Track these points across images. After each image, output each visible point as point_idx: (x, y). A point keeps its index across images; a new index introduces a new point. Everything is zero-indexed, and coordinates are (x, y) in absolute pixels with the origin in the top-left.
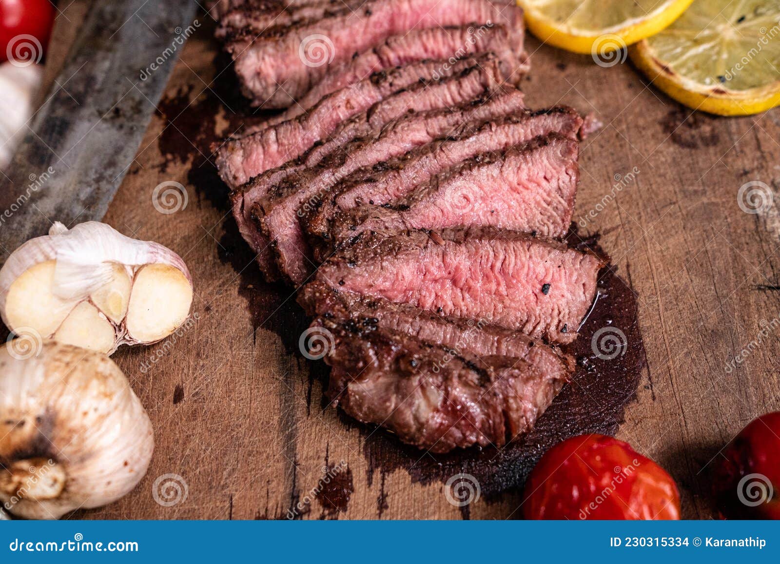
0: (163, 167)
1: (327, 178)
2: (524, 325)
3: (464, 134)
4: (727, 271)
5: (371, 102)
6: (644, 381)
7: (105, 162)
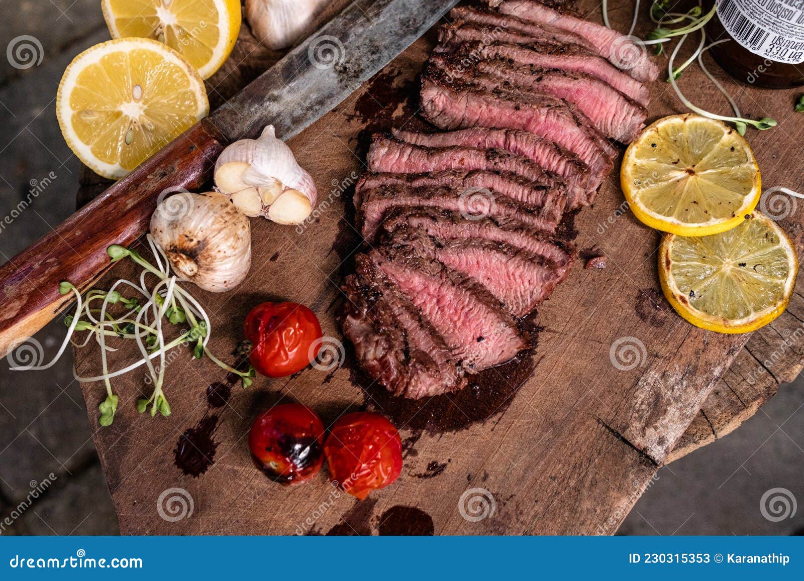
0: (350, 118)
1: (415, 201)
2: (455, 349)
3: (506, 226)
4: (591, 399)
5: (477, 166)
6: (495, 419)
7: (319, 99)
